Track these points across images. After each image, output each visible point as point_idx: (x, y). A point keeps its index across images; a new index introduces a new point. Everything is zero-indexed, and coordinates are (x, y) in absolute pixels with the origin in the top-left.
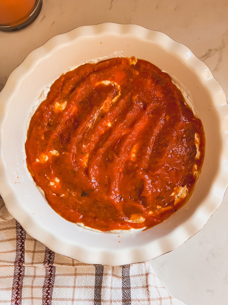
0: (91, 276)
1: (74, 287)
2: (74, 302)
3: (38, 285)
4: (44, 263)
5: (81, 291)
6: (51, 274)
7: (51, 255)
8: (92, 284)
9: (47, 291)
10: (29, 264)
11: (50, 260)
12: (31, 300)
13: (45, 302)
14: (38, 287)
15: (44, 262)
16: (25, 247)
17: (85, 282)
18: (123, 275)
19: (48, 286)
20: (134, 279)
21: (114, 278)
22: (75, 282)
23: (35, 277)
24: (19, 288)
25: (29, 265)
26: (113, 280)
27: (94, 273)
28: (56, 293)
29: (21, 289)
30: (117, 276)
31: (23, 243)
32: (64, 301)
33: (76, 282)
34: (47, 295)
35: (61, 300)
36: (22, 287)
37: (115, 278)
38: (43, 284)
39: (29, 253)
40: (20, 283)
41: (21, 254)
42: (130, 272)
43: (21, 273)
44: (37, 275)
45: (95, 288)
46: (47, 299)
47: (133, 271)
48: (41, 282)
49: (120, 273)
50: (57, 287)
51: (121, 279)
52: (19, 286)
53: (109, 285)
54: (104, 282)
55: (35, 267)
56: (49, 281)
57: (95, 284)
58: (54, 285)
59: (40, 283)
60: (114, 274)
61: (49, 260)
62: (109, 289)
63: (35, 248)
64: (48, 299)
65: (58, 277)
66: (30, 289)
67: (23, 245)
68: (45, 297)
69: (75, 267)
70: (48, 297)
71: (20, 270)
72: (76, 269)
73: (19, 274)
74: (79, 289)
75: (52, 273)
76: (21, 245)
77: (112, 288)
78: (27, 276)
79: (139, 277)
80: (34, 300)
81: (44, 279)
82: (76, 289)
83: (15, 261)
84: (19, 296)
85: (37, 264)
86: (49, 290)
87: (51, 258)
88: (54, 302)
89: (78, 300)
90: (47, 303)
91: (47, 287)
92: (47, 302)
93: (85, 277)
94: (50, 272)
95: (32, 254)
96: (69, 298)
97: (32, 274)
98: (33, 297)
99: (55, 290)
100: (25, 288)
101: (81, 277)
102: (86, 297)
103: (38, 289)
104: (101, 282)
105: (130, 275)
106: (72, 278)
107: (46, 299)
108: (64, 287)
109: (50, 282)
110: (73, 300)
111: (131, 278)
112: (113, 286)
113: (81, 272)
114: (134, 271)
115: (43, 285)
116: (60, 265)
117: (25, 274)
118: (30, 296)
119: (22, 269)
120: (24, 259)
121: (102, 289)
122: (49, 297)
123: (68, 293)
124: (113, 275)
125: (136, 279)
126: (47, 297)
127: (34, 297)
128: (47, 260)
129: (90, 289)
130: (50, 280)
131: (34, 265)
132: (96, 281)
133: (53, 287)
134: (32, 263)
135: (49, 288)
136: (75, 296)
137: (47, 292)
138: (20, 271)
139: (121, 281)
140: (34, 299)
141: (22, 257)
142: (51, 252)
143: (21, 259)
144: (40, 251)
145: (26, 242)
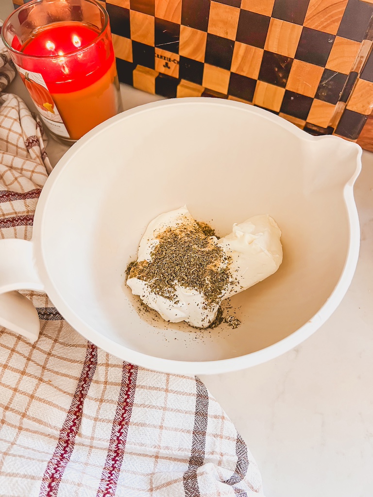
7: (122, 428)
16: (83, 409)
23: (87, 464)
31: (82, 403)
39: (89, 420)
41: (75, 419)
43: (65, 455)
55: (91, 447)
63: (98, 414)
67: (81, 407)
71: (65, 449)
76: (79, 405)
78: (74, 462)
83: (62, 427)
95: (93, 422)
97: (83, 460)
109: (112, 477)
119: (67, 449)
120: (78, 428)
138: (64, 451)
141: (75, 424)
142: (124, 423)
143: (73, 428)
144: (106, 419)
145: (86, 401)
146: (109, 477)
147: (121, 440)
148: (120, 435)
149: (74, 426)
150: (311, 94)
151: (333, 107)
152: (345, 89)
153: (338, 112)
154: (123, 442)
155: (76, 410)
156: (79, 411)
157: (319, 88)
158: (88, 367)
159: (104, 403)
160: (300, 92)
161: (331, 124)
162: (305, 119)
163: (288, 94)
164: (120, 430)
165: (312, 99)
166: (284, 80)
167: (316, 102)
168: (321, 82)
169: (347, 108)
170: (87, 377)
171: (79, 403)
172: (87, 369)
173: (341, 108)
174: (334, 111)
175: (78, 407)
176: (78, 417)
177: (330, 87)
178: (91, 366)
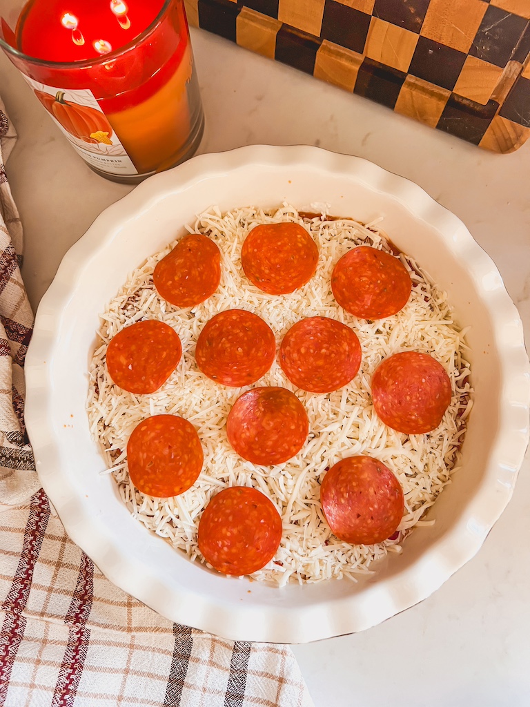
0: (164, 655)
1: (127, 671)
2: (122, 702)
3: (52, 660)
4: (67, 618)
5: (140, 682)
6: (79, 640)
7: (84, 603)
8: (164, 673)
9: (70, 674)
10: (35, 613)
11: (80, 616)
12: (28, 690)
13: (58, 699)
14: (52, 663)
15: (67, 616)
16: (34, 576)
17: (151, 665)
18: (232, 667)
19: (73, 664)
20: (255, 679)
21: (212, 671)
22: (129, 661)
23: (45, 641)
24: (6, 659)
25: (35, 617)
26: (211, 673)
27: (170, 650)
28: (87, 680)
29: (11, 663)
30: (219, 667)
31: (32, 568)
32: (101, 700)
33: (132, 660)
34: (67, 684)
35: (95, 696)
36: (13, 658)
37: (216, 670)
38: (63, 660)
39: (40, 591)
40: (11, 649)
41: (21, 590)
42: (249, 663)
43: (16, 631)
44: (50, 638)
45: (170, 680)
46: (65, 692)
47: (255, 662)
48: (58, 654)
49: (227, 662)
50: (92, 668)
51: (227, 674)
52: (7, 655)
53: (200, 684)
54: (190, 676)
55: (46, 622)
56: (74, 654)
57: (169, 673)
58: (85, 663)
59: (56, 655)
60: (213, 660)
61: (78, 614)
62: (199, 692)
63: (53, 582)
64: (68, 692)
65: (94, 646)
66: (32, 665)
67: (30, 572)
68: (61, 687)
69: (133, 633)
70: (69, 687)
71: (15, 622)
72: (133, 637)
73: (13, 631)
74: (135, 676)
75: (82, 638)
76: (28, 570)
77: (205, 690)
78: (30, 639)
79: (265, 678)
80: (35, 691)
81: (65, 648)
82: (129, 676)
83: (4, 600)
84: (6, 678)
85: (50, 617)
86: (73, 673)
87: (82, 611)
88: (81, 700)
89: (129, 699)
90: (62, 702)
91: (70, 667)
92: (65, 698)
93: (151, 656)
94: (79, 635)
95: (46, 593)
96: (113, 693)
97: (40, 635)
98: (34, 684)
99: (86, 675)
100: (20, 663)
101: (143, 652)
102: (147, 695)
103: (49, 667)
104: (183, 673)
105: (248, 669)
106: (124, 652)
107: (62, 691)
108: (105, 670)
109: (77, 657)
110: (120, 698)
111: (248, 675)
112: (208, 686)
113: (145, 644)
114: (258, 662)
115: (61, 661)
116: (101, 629)
117: (25, 634)
118: (29, 681)
119: (19, 622)
120: (25, 601)
121: (185, 689)
122: (71, 687)
123: (110, 684)
124: (212, 663)
125: (259, 680)
126: (66, 688)
127: (36, 683)
128: (73, 615)
129: (158, 681)
130: (77, 651)
131: (45, 618)
132: (173, 668)
133: (82, 667)
134: (42, 614)
135: (74, 669)
136: (126, 691)
137: (68, 678)
138: (15, 625)
139: (228, 677)
140: (35, 689)
141: (21, 596)
142: (86, 597)
143: (19, 601)
144: (64, 590)
145: (38, 566)
146: (74, 657)
147: (81, 618)
148: (81, 613)
149: (20, 598)
150: (464, 47)
151: (499, 71)
152: (522, 40)
153: (507, 78)
154: (83, 621)
155: (24, 576)
156: (27, 578)
157: (477, 38)
158: (38, 515)
159: (61, 569)
160: (445, 42)
161: (494, 96)
162: (450, 87)
163: (423, 44)
164: (81, 605)
165: (464, 56)
166: (418, 20)
167: (471, 61)
168: (482, 27)
169: (523, 75)
170: (37, 529)
171: (28, 567)
172: (36, 518)
173: (513, 70)
174: (502, 77)
175: (26, 573)
176: (26, 585)
177: (497, 38)
178: (42, 514)
